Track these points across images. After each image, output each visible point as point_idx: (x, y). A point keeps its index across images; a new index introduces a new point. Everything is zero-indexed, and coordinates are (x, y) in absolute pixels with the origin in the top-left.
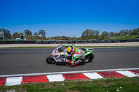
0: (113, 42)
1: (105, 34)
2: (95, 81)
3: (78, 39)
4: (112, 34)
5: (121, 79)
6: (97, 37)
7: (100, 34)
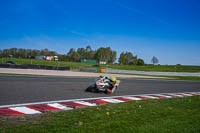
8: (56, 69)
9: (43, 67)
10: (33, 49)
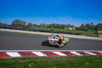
0: (34, 31)
1: (30, 25)
2: (14, 59)
3: (9, 25)
4: (35, 25)
5: (34, 58)
6: (24, 26)
7: (26, 24)
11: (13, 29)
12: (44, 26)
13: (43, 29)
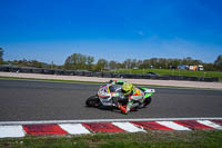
0: (113, 76)
1: (102, 64)
2: (76, 138)
5: (117, 136)
6: (89, 67)
7: (95, 63)
8: (201, 80)
9: (186, 78)
10: (173, 58)
11: (68, 74)
12: (133, 65)
13: (130, 72)
